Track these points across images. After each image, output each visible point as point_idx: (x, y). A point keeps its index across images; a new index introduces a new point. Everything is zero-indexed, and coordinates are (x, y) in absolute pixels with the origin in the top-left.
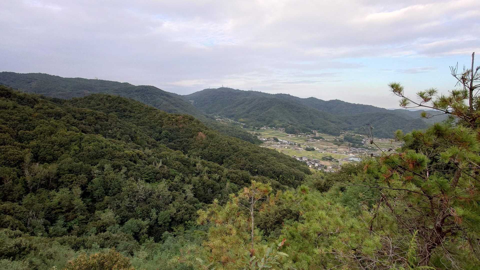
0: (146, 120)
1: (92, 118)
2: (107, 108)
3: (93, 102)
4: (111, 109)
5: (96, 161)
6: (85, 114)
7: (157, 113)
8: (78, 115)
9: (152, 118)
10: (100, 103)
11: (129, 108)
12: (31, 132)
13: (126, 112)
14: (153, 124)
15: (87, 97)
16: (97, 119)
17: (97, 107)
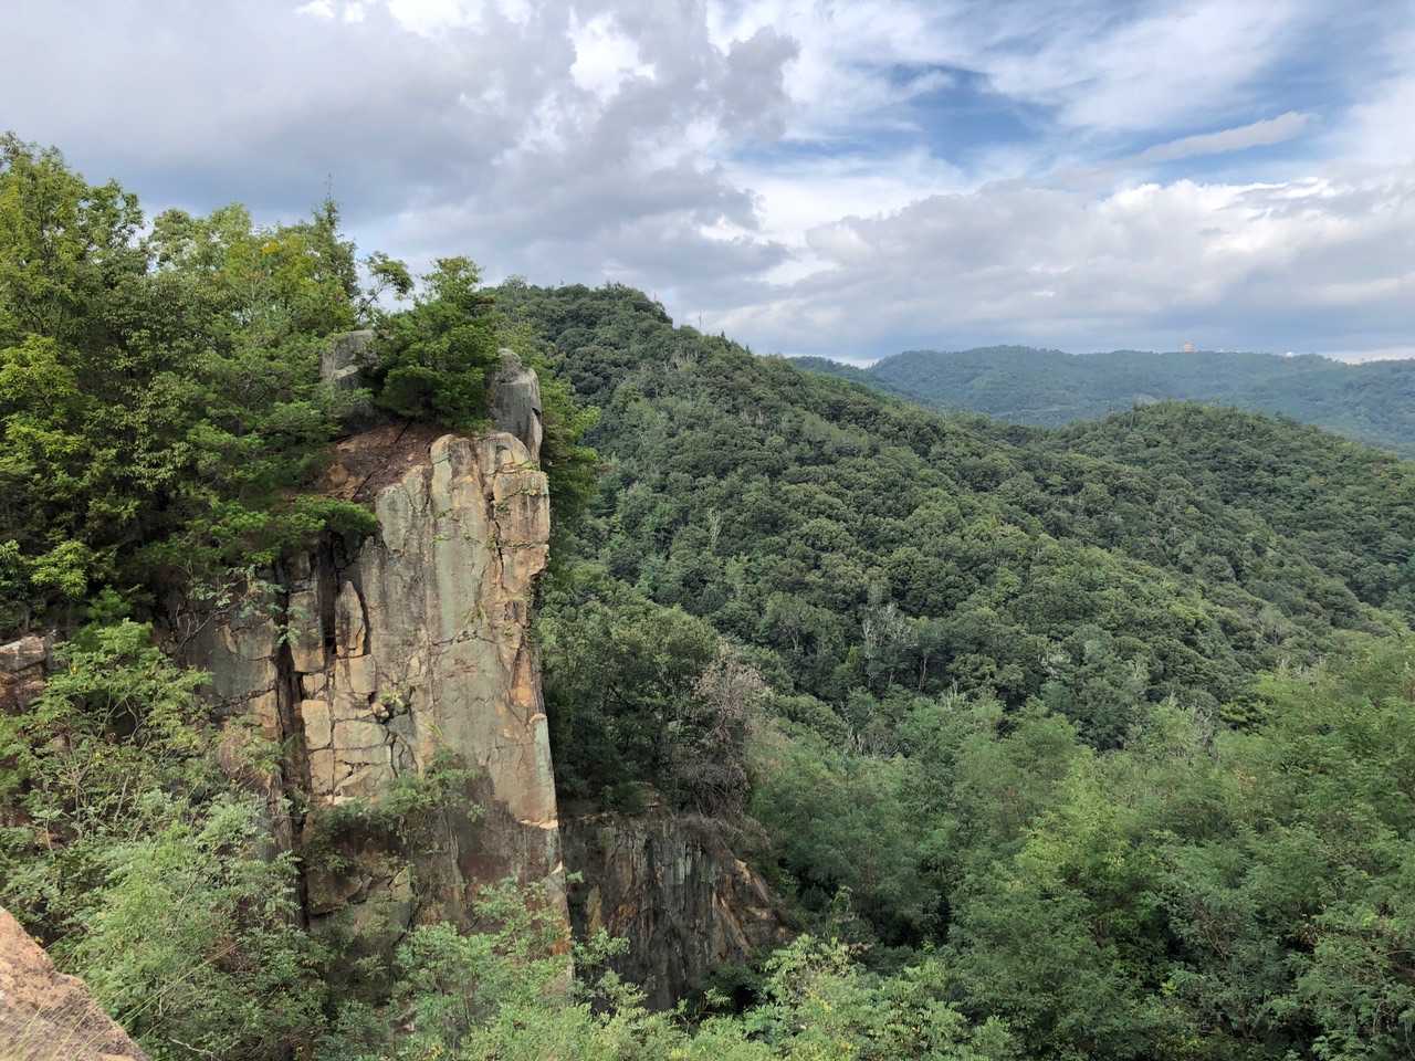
0: (1341, 504)
1: (1097, 489)
2: (1183, 456)
3: (1135, 436)
4: (1197, 460)
5: (1067, 626)
6: (1082, 473)
7: (1397, 476)
8: (1055, 479)
9: (1367, 498)
10: (1158, 437)
11: (1267, 456)
12: (900, 523)
13: (1257, 473)
14: (1372, 521)
15: (1116, 419)
16: (1114, 492)
17: (1145, 454)
